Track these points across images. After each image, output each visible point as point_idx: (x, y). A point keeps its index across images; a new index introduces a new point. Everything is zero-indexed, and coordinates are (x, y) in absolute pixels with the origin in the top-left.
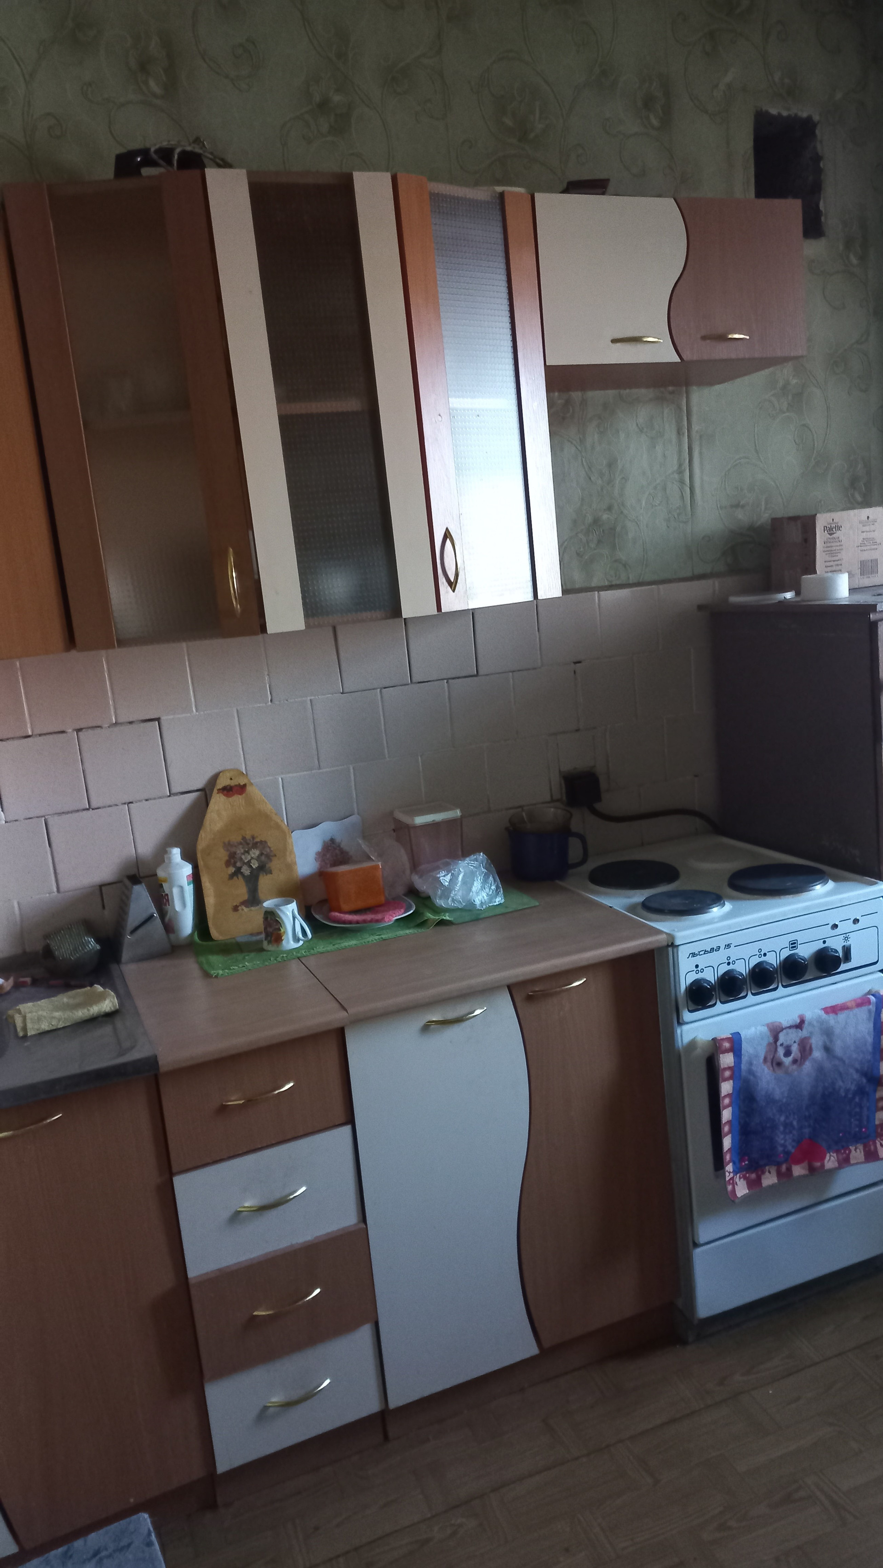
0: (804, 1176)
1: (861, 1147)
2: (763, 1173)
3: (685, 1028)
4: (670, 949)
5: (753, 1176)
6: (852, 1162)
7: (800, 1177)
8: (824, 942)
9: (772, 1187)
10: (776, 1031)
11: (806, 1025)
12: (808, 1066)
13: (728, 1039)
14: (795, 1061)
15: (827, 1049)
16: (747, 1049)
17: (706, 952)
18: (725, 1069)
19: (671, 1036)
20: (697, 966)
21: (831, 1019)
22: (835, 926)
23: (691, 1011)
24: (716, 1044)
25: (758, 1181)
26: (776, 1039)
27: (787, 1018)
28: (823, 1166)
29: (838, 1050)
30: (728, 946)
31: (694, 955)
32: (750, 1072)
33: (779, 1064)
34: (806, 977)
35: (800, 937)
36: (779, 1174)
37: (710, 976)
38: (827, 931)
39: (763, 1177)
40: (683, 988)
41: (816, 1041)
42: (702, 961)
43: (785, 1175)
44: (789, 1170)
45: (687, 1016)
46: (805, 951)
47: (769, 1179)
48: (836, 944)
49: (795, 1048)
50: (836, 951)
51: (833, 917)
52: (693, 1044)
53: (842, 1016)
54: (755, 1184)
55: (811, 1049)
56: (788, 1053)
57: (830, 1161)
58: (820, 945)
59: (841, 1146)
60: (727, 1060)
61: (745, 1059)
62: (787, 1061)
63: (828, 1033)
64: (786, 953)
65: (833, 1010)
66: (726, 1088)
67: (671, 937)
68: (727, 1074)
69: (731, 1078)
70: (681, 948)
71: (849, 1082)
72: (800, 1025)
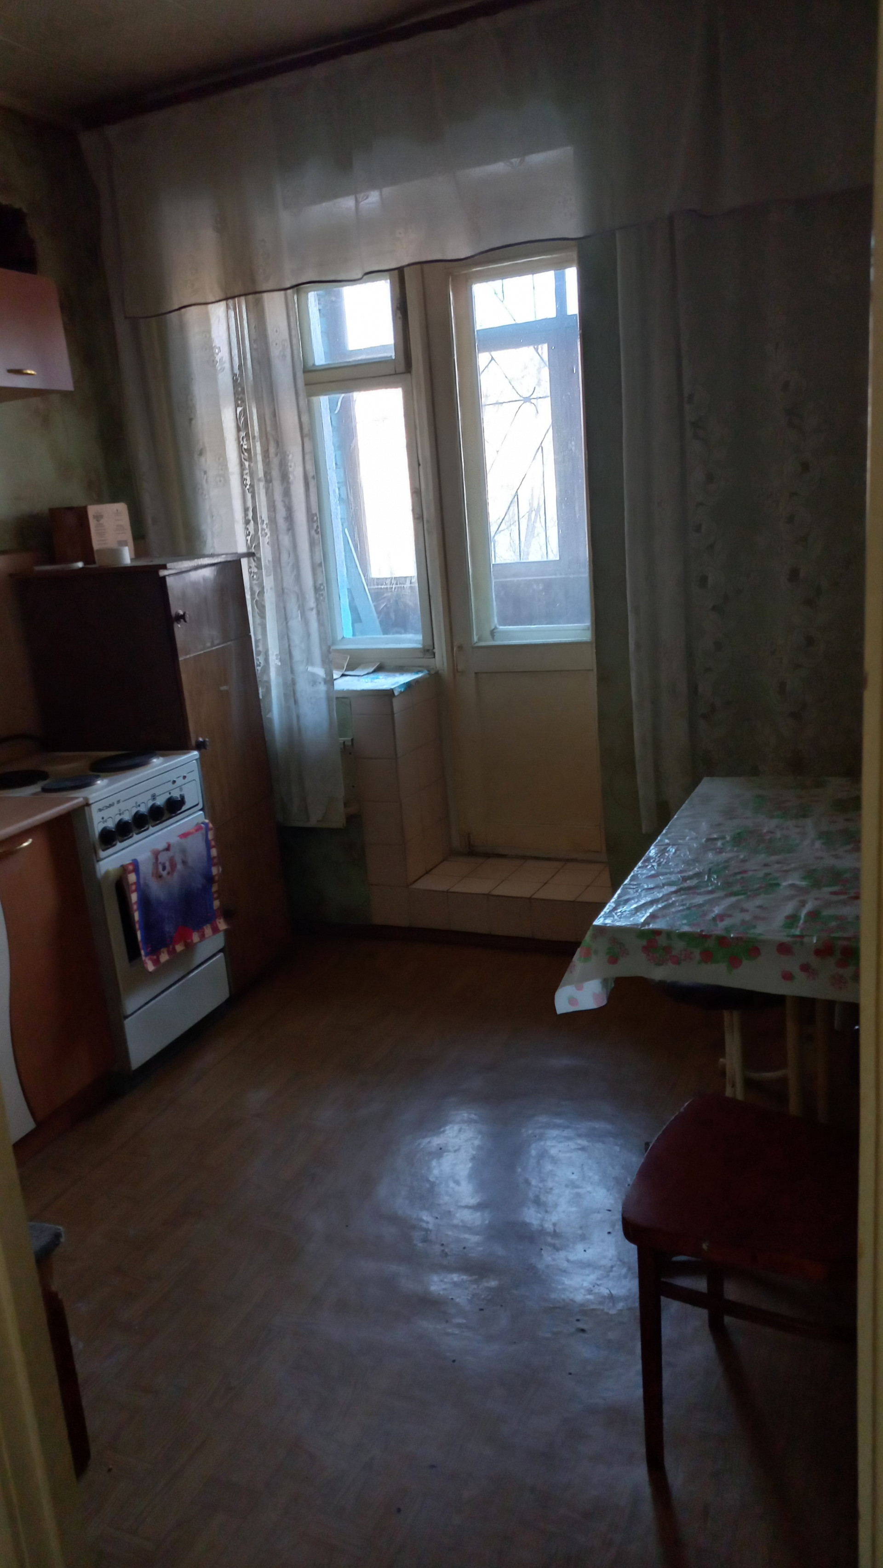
0: (183, 950)
1: (209, 926)
2: (160, 954)
3: (101, 863)
4: (86, 808)
5: (155, 957)
6: (206, 936)
7: (181, 952)
8: (170, 793)
9: (167, 962)
10: (156, 854)
11: (171, 848)
12: (176, 875)
13: (130, 864)
14: (168, 873)
15: (184, 863)
16: (143, 868)
17: (107, 807)
18: (132, 884)
19: (93, 870)
20: (103, 818)
21: (183, 841)
22: (174, 782)
23: (104, 850)
24: (124, 870)
25: (158, 958)
26: (157, 859)
27: (161, 846)
28: (192, 941)
29: (190, 863)
30: (118, 802)
31: (100, 810)
32: (146, 885)
33: (160, 877)
34: (164, 818)
35: (157, 791)
36: (169, 953)
37: (111, 824)
38: (170, 786)
39: (160, 956)
40: (97, 833)
41: (178, 859)
42: (106, 814)
43: (172, 952)
44: (174, 949)
45: (102, 854)
46: (160, 801)
47: (164, 957)
48: (176, 794)
49: (167, 864)
50: (178, 798)
51: (172, 776)
52: (107, 873)
53: (190, 838)
54: (156, 962)
55: (176, 864)
56: (164, 868)
57: (196, 937)
58: (167, 796)
59: (198, 926)
60: (132, 878)
61: (142, 876)
62: (164, 873)
63: (183, 851)
64: (150, 803)
65: (185, 835)
66: (134, 897)
67: (86, 799)
68: (134, 887)
69: (136, 890)
70: (93, 806)
71: (198, 882)
72: (168, 849)
